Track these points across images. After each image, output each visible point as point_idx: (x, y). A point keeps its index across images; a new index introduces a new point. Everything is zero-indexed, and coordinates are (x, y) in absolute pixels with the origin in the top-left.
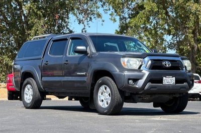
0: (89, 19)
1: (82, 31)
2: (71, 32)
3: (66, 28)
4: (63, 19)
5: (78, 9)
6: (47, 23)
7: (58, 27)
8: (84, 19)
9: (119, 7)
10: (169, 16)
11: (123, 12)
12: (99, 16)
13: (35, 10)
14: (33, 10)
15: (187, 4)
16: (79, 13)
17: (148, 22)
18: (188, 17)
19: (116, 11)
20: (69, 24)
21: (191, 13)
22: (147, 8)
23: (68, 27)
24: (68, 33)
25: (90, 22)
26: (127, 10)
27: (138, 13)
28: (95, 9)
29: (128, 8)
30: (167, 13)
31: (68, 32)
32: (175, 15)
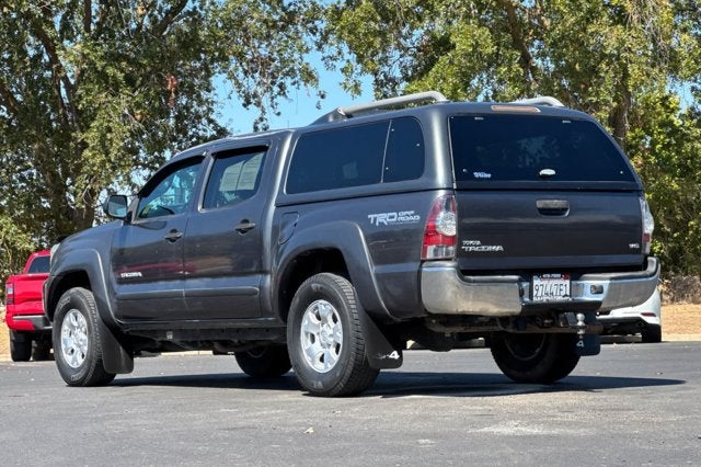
0: (276, 89)
1: (256, 129)
2: (222, 132)
3: (204, 121)
4: (191, 91)
5: (240, 56)
6: (138, 105)
7: (179, 118)
8: (260, 90)
9: (370, 45)
10: (534, 69)
11: (384, 61)
12: (309, 76)
13: (99, 65)
14: (92, 63)
15: (591, 29)
16: (246, 72)
17: (465, 90)
18: (594, 71)
19: (360, 59)
20: (214, 107)
21: (603, 56)
22: (461, 44)
23: (212, 117)
24: (213, 138)
25: (280, 99)
26: (397, 54)
27: (432, 62)
28: (296, 56)
29: (399, 47)
30: (526, 60)
31: (210, 132)
32: (552, 67)
